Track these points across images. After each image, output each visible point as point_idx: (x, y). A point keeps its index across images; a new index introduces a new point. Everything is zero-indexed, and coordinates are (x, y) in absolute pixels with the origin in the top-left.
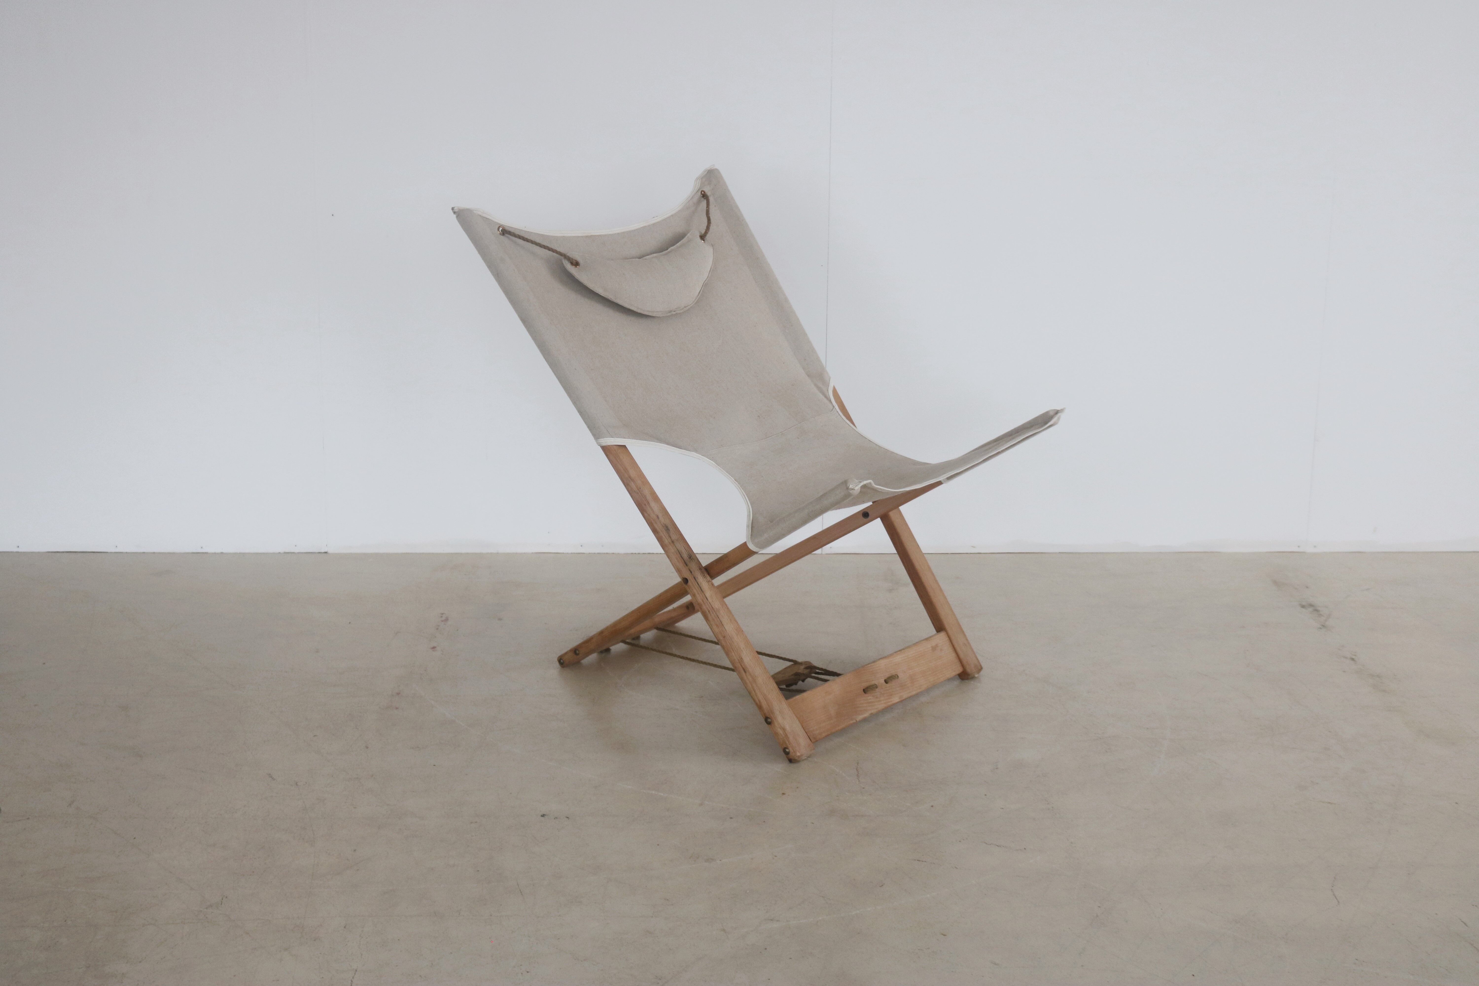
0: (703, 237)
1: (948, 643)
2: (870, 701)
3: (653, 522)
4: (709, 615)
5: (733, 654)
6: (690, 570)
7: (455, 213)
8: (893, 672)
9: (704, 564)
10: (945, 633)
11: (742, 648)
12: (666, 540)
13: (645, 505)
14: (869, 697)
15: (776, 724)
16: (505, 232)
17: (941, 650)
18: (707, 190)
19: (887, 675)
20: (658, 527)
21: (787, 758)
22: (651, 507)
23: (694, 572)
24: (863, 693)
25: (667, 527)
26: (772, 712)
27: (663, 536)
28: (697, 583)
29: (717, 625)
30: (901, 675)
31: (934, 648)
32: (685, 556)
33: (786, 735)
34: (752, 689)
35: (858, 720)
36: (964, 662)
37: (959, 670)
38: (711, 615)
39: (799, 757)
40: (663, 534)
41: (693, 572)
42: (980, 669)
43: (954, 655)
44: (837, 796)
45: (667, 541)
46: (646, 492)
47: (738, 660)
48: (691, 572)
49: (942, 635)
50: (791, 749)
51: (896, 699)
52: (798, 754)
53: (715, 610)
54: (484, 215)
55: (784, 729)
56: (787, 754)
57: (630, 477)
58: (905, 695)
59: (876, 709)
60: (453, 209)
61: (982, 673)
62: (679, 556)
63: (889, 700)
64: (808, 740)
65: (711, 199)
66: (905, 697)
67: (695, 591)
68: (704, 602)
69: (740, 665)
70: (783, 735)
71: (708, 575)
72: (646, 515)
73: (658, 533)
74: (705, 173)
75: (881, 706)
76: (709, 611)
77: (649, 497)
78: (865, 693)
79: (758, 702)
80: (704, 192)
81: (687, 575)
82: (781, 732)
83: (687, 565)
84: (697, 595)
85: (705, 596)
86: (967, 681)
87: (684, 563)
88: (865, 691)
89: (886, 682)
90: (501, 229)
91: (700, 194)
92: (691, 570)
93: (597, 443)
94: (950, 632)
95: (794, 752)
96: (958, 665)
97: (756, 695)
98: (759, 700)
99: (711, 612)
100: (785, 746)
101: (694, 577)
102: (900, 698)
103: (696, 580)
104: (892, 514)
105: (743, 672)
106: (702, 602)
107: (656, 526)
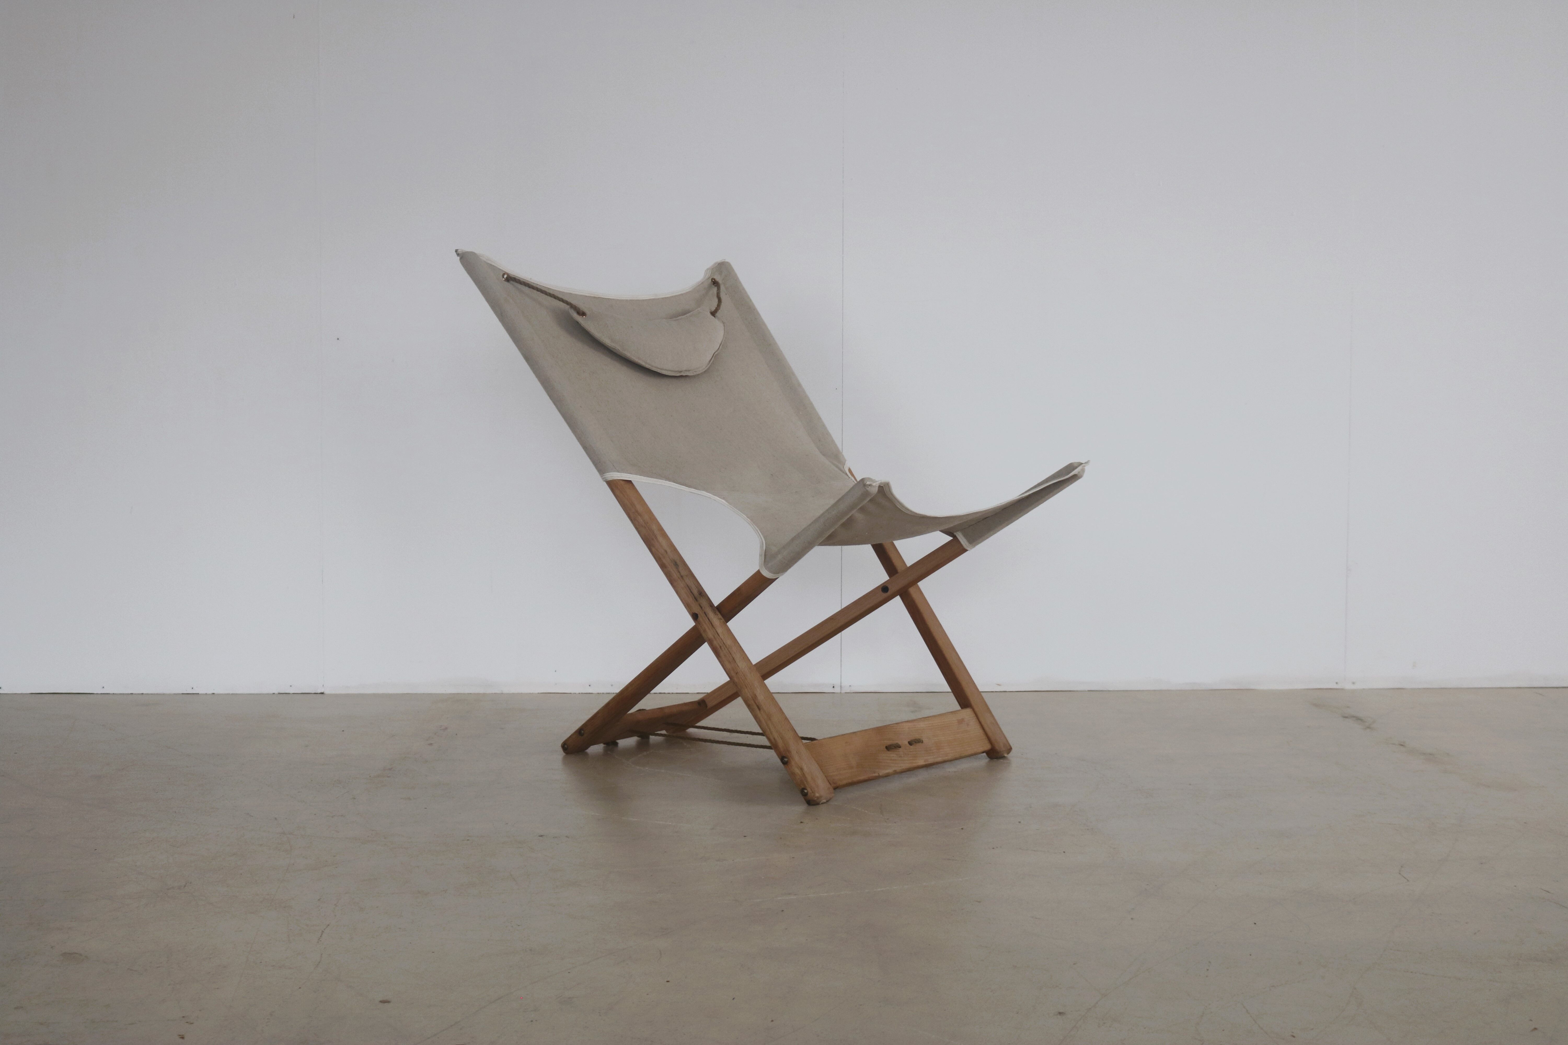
0: (713, 313)
1: (975, 720)
2: (893, 758)
3: (661, 556)
4: (720, 650)
5: (746, 690)
6: (700, 606)
7: (458, 255)
8: (917, 736)
9: (716, 604)
10: (971, 710)
11: (756, 686)
12: (674, 574)
13: (653, 539)
14: (892, 755)
15: (793, 763)
16: (510, 279)
17: (968, 725)
18: (718, 278)
19: (912, 738)
20: (666, 561)
21: (805, 799)
22: (658, 541)
23: (705, 608)
24: (885, 750)
25: (676, 563)
26: (788, 750)
27: (672, 570)
28: (708, 617)
29: (730, 662)
30: (925, 740)
31: (961, 722)
32: (695, 592)
33: (804, 775)
34: (766, 727)
35: (881, 774)
36: (992, 740)
37: (987, 747)
38: (722, 651)
39: (818, 798)
40: (672, 569)
41: (703, 608)
42: (1010, 750)
43: (981, 731)
45: (675, 575)
46: (654, 527)
47: (752, 697)
48: (701, 608)
49: (968, 712)
50: (809, 790)
51: (921, 762)
52: (817, 795)
53: (727, 646)
54: (489, 262)
55: (801, 769)
56: (805, 795)
57: (637, 511)
59: (901, 767)
60: (456, 251)
61: (1011, 754)
62: (689, 590)
63: (914, 761)
64: (828, 784)
65: (722, 288)
66: (930, 761)
67: (707, 629)
68: (715, 638)
69: (753, 703)
70: (800, 775)
71: (719, 614)
72: (653, 549)
73: (666, 567)
74: (717, 265)
75: (905, 765)
76: (720, 647)
77: (656, 532)
78: (888, 750)
80: (714, 279)
81: (697, 610)
82: (797, 771)
83: (697, 600)
84: (710, 635)
85: (716, 631)
86: (996, 759)
87: (694, 598)
88: (888, 748)
89: (910, 744)
90: (505, 276)
91: (710, 281)
92: (702, 606)
93: (603, 479)
94: (976, 709)
95: (813, 792)
96: (986, 741)
97: (771, 733)
98: (774, 739)
99: (722, 648)
100: (803, 787)
101: (705, 613)
102: (925, 761)
103: (706, 616)
104: (912, 590)
105: (757, 709)
106: (713, 637)
107: (664, 561)
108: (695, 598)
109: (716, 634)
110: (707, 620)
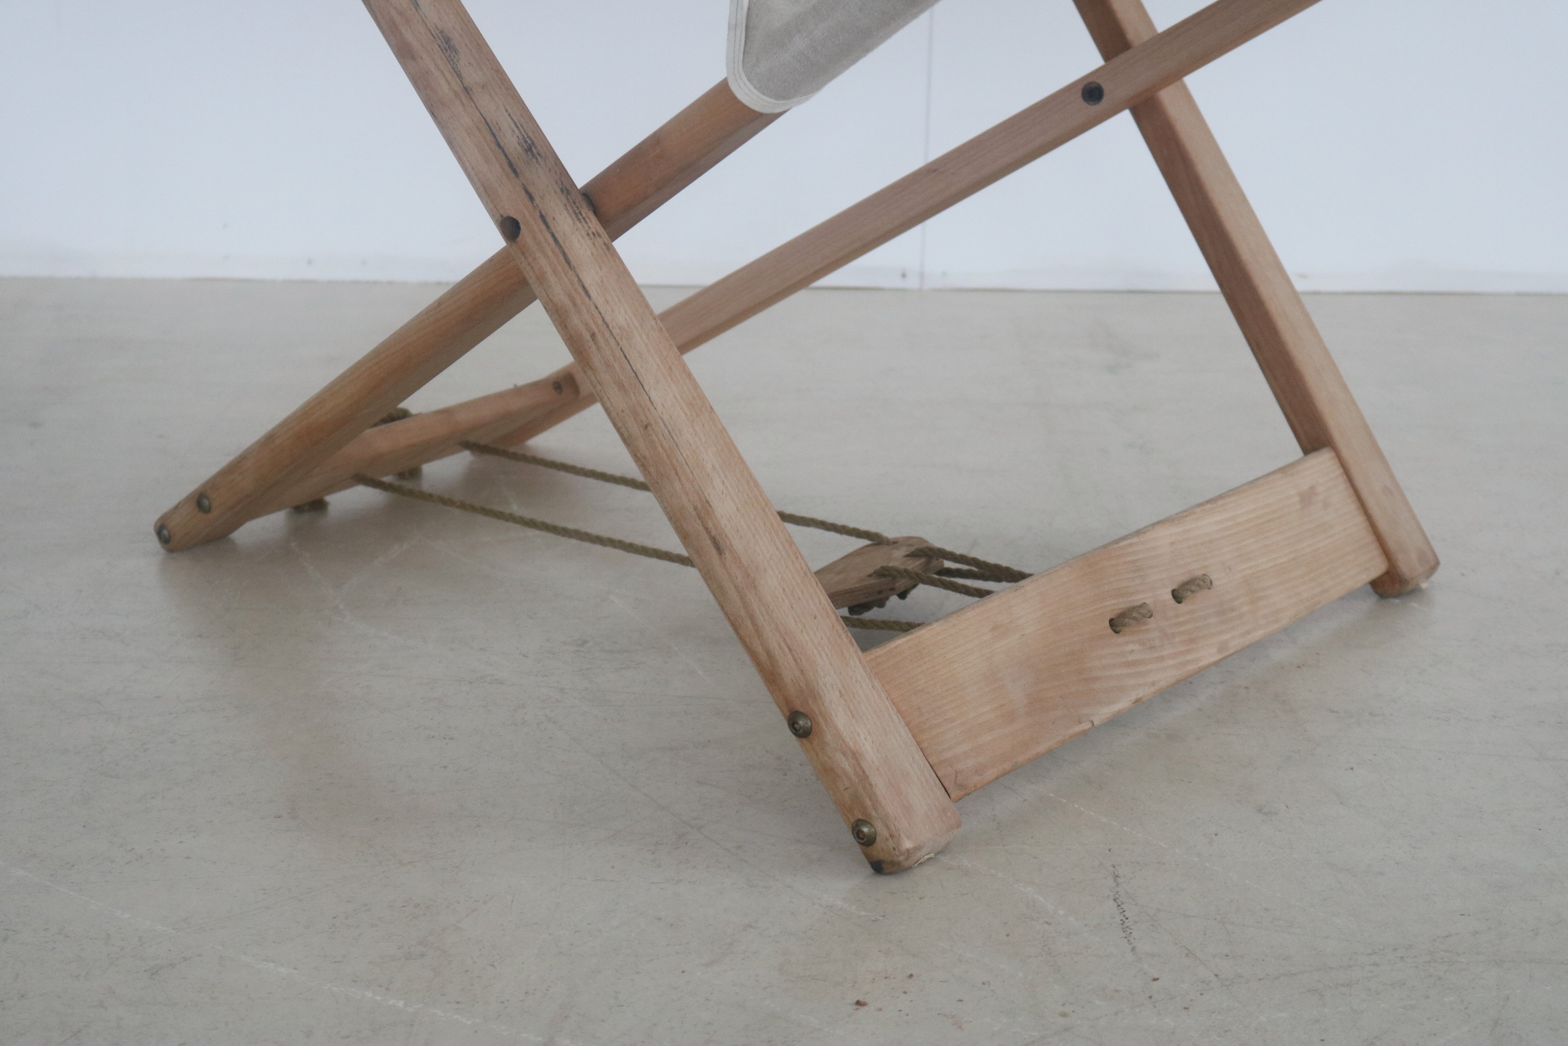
1: (1342, 485)
2: (1131, 658)
3: (397, 19)
4: (594, 348)
5: (677, 485)
6: (527, 192)
8: (1195, 569)
9: (581, 178)
10: (1333, 454)
11: (709, 467)
12: (443, 82)
14: (1129, 646)
15: (829, 738)
17: (1326, 504)
19: (1179, 577)
21: (868, 856)
23: (542, 198)
24: (1110, 631)
25: (448, 40)
26: (812, 693)
27: (433, 68)
28: (553, 236)
29: (621, 386)
30: (1218, 578)
31: (1307, 498)
32: (512, 141)
33: (864, 777)
34: (743, 613)
36: (1392, 544)
37: (1377, 568)
38: (598, 349)
39: (908, 853)
40: (434, 63)
41: (537, 200)
42: (1432, 564)
43: (1360, 519)
44: (1064, 1015)
45: (444, 87)
47: (695, 508)
48: (531, 198)
49: (1323, 460)
50: (880, 827)
51: (1208, 655)
52: (908, 844)
53: (616, 331)
55: (856, 757)
56: (866, 841)
58: (1235, 640)
59: (1153, 684)
61: (1437, 577)
62: (489, 137)
63: (1189, 657)
66: (1235, 644)
67: (543, 262)
68: (575, 304)
69: (701, 528)
70: (854, 778)
71: (591, 215)
73: (413, 58)
75: (1165, 676)
76: (593, 336)
78: (1116, 632)
79: (763, 657)
81: (516, 208)
82: (845, 764)
83: (515, 171)
84: (552, 279)
85: (580, 280)
86: (1397, 601)
87: (507, 167)
88: (1116, 624)
89: (1177, 596)
92: (531, 189)
94: (1345, 453)
95: (892, 836)
96: (1375, 552)
97: (759, 634)
98: (768, 653)
99: (599, 337)
100: (861, 817)
101: (542, 217)
102: (1220, 651)
103: (548, 227)
104: (1167, 96)
105: (714, 552)
106: (567, 301)
107: (409, 36)
108: (511, 164)
109: (580, 290)
110: (551, 240)
